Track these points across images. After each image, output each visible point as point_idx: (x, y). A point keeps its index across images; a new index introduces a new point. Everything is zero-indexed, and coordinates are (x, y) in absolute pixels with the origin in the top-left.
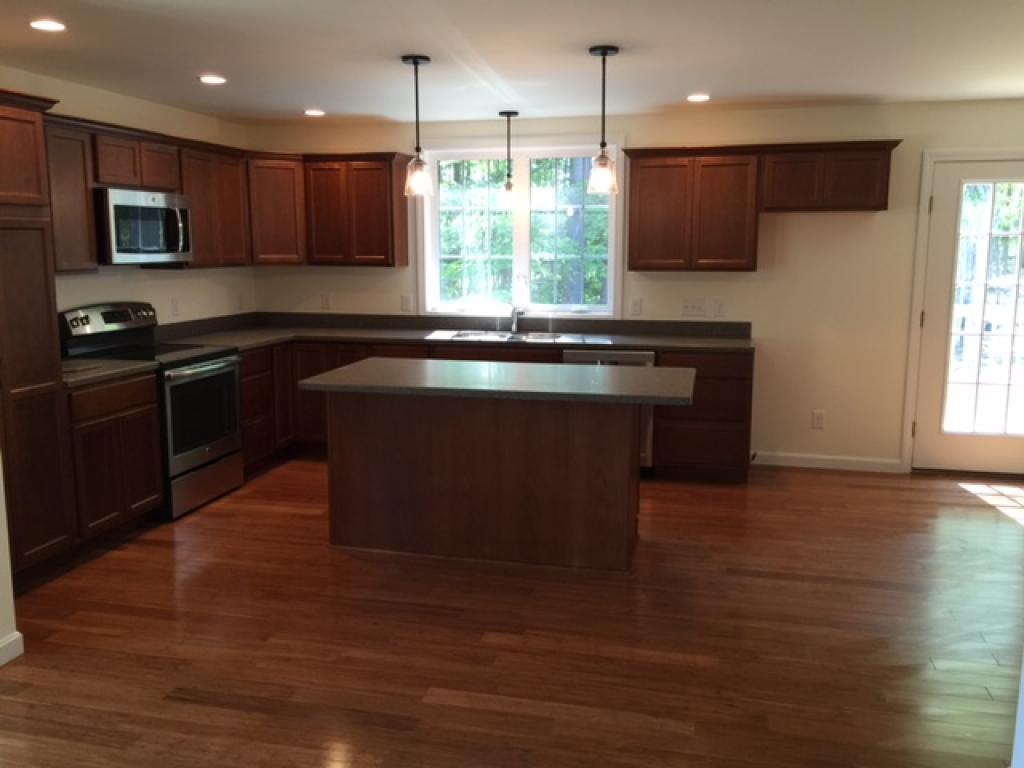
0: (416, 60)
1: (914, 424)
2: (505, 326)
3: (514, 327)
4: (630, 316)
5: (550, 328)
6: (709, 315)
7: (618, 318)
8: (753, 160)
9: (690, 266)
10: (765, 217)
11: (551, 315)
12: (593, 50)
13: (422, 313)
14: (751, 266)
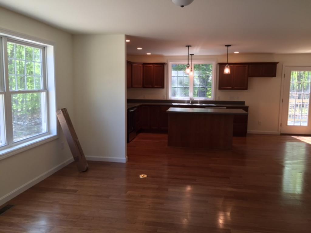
0: (188, 46)
1: (281, 124)
2: (188, 102)
3: (190, 102)
4: (217, 100)
5: (199, 102)
6: (236, 100)
7: (215, 100)
8: (247, 66)
9: (233, 89)
10: (249, 78)
11: (199, 100)
12: (226, 46)
13: (168, 99)
14: (246, 89)
